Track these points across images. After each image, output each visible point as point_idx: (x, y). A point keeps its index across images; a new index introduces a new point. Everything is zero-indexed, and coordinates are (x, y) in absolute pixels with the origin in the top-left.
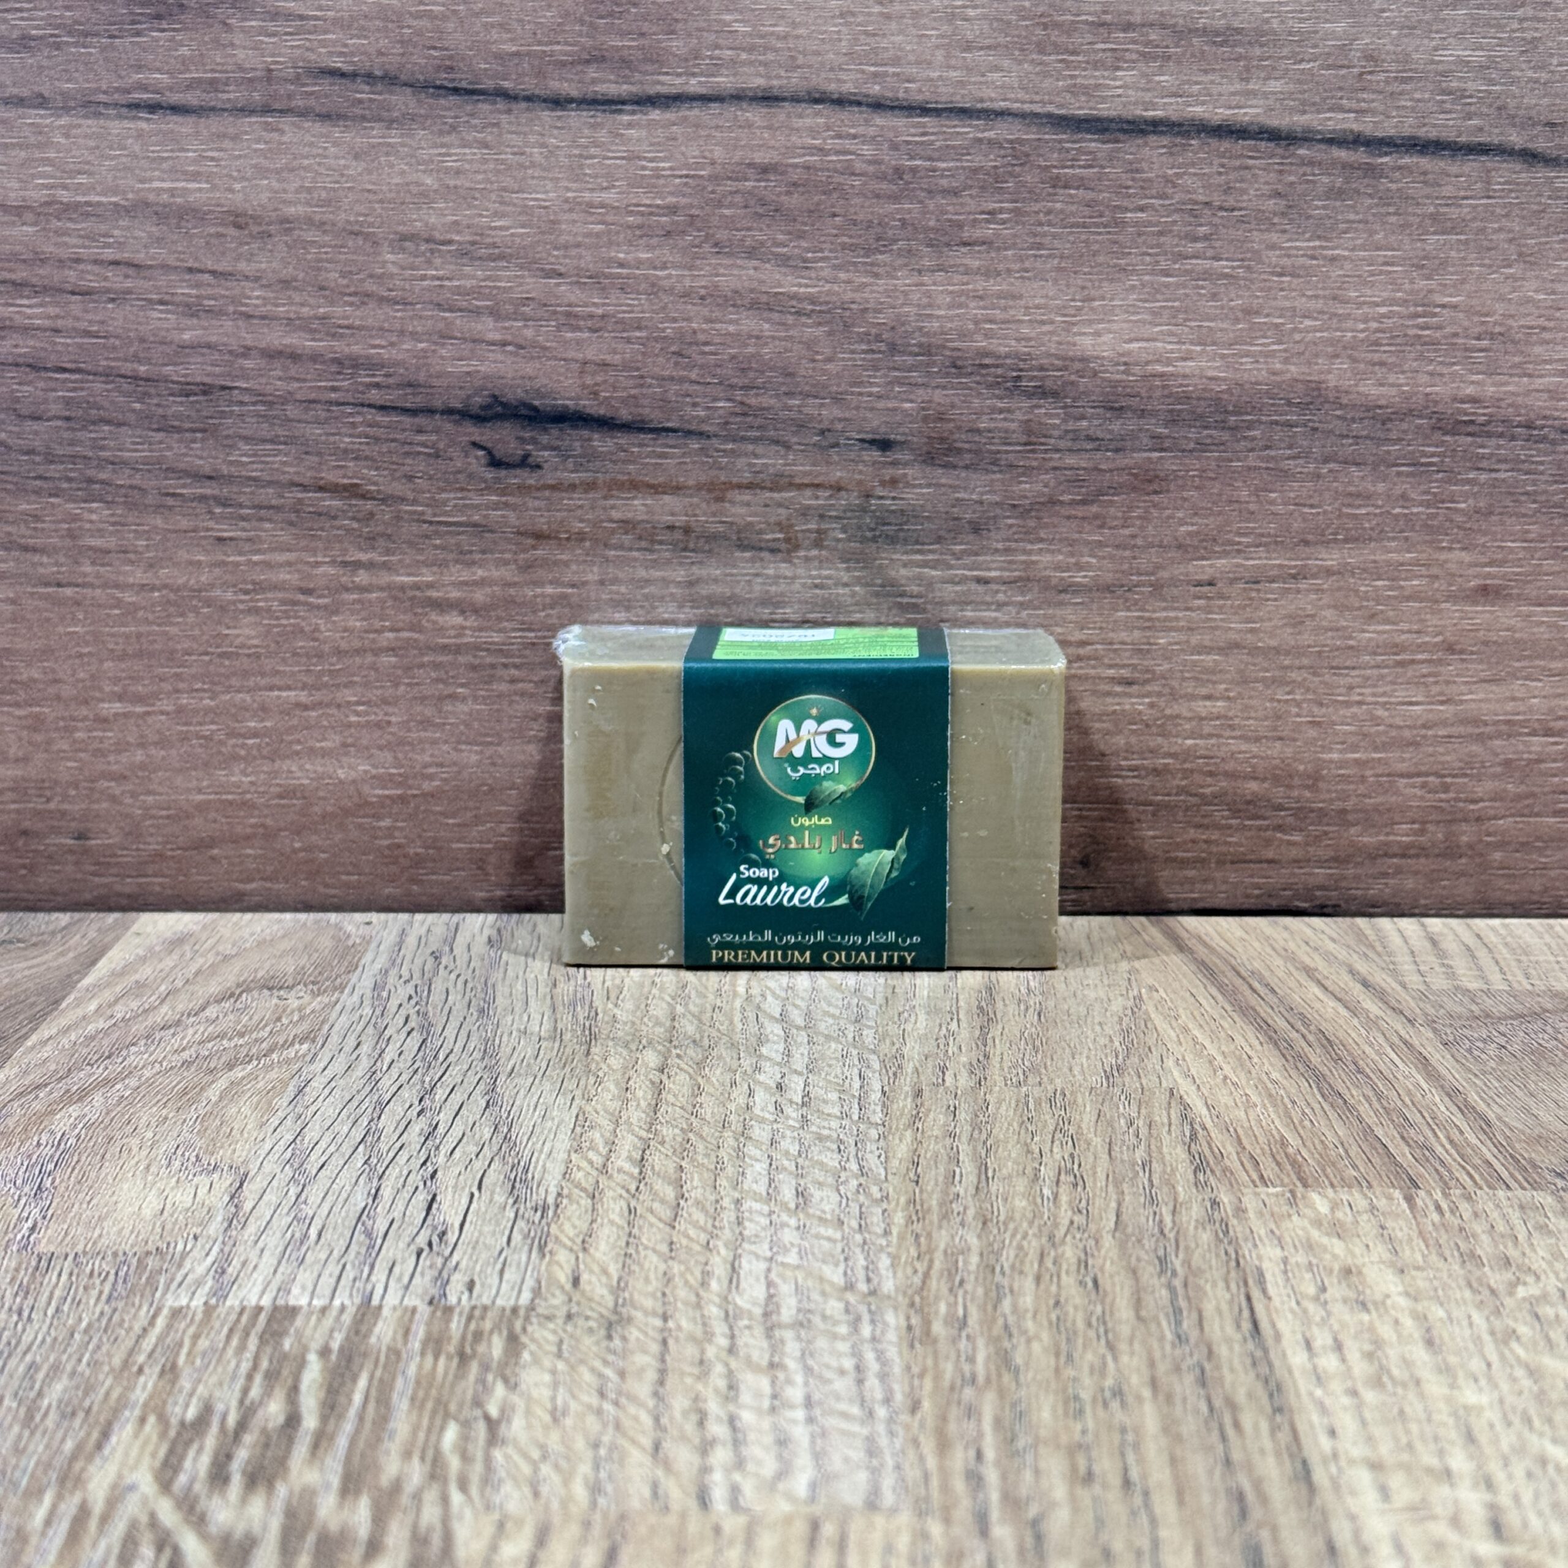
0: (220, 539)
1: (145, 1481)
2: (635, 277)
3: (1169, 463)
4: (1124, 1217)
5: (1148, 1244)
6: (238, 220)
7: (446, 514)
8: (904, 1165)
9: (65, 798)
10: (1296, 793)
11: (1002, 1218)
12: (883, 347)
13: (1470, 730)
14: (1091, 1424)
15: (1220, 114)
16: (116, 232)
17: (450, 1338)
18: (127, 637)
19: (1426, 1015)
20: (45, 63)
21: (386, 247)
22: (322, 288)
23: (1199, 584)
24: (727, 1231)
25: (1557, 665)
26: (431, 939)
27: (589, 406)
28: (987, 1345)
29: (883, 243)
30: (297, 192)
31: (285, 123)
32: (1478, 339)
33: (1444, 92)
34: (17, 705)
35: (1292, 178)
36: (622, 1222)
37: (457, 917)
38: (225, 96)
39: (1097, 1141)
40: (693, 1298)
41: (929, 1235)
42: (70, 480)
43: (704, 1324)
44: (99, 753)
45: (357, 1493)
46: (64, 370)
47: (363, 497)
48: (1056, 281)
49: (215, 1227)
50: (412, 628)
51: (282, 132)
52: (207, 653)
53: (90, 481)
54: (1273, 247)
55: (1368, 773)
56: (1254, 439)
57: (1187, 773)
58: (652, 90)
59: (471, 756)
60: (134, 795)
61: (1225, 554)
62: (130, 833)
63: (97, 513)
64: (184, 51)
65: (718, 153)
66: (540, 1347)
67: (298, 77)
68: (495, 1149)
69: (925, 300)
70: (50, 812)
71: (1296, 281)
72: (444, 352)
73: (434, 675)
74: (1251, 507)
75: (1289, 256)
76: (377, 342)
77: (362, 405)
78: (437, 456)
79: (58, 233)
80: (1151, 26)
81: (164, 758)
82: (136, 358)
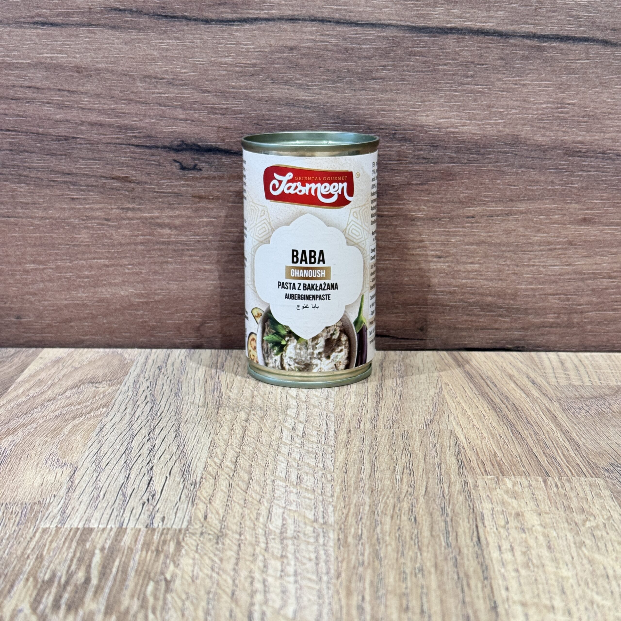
0: (73, 199)
1: (26, 607)
2: (239, 93)
3: (457, 168)
4: (429, 489)
5: (438, 501)
6: (78, 69)
7: (163, 188)
8: (341, 464)
9: (12, 302)
10: (507, 301)
11: (379, 489)
12: (339, 121)
13: (578, 276)
14: (409, 584)
15: (478, 25)
16: (29, 75)
17: (153, 543)
18: (36, 238)
19: (557, 397)
21: (138, 81)
22: (113, 97)
23: (468, 217)
24: (268, 495)
25: (614, 250)
26: (158, 360)
27: (221, 145)
28: (370, 548)
29: (340, 79)
30: (102, 58)
32: (583, 117)
33: (570, 16)
35: (507, 52)
36: (226, 491)
37: (169, 351)
38: (73, 19)
39: (420, 455)
40: (252, 526)
41: (349, 498)
42: (12, 175)
43: (256, 537)
44: (25, 284)
45: (111, 614)
46: (9, 130)
47: (130, 182)
48: (410, 94)
49: (63, 492)
50: (150, 235)
51: (96, 34)
52: (68, 245)
53: (20, 175)
54: (499, 80)
55: (537, 293)
56: (491, 158)
57: (463, 293)
58: (246, 16)
59: (174, 286)
60: (39, 301)
61: (479, 205)
62: (38, 316)
63: (23, 188)
65: (273, 42)
66: (189, 547)
67: (102, 11)
68: (177, 457)
69: (357, 102)
70: (6, 308)
71: (508, 94)
72: (162, 123)
73: (159, 253)
74: (490, 186)
75: (506, 84)
76: (135, 119)
77: (129, 145)
78: (160, 165)
79: (6, 75)
81: (51, 286)
82: (38, 126)
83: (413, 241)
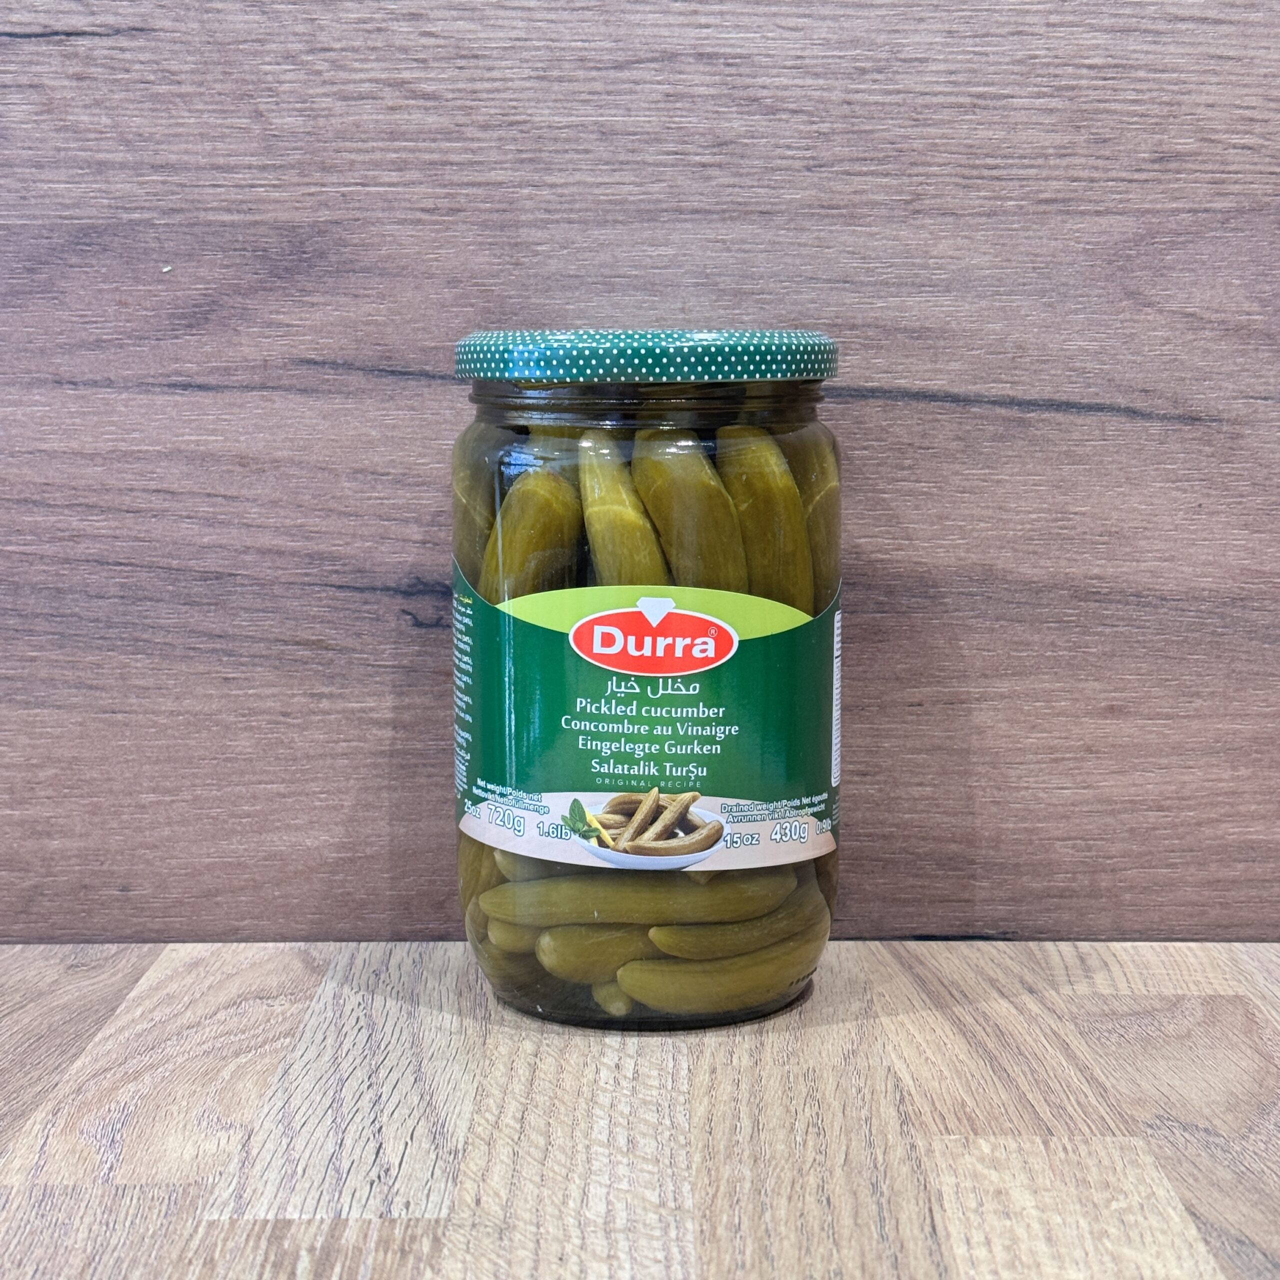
0: (226, 679)
3: (889, 621)
4: (850, 1157)
5: (866, 1174)
6: (242, 461)
7: (383, 659)
8: (702, 1121)
9: (114, 862)
10: (984, 852)
11: (767, 1157)
13: (1105, 807)
15: (918, 384)
16: (158, 470)
17: (394, 1240)
18: (160, 747)
19: (1071, 1013)
20: (111, 357)
21: (344, 478)
22: (299, 506)
23: (912, 705)
24: (580, 1167)
25: (1164, 761)
26: (373, 960)
28: (754, 1243)
30: (283, 441)
31: (276, 395)
32: (1101, 536)
33: (1071, 370)
34: (82, 796)
35: (968, 428)
36: (509, 1162)
37: (391, 945)
38: (235, 378)
39: (836, 1104)
40: (557, 1212)
41: (718, 1170)
42: (123, 639)
43: (564, 1230)
44: (139, 830)
46: (121, 564)
47: (326, 649)
49: (234, 1166)
50: (359, 740)
51: (273, 401)
52: (215, 759)
53: (137, 640)
54: (957, 473)
55: (1034, 837)
56: (946, 604)
57: (907, 838)
59: (401, 829)
60: (162, 859)
61: (929, 684)
62: (159, 886)
63: (141, 662)
64: (208, 349)
66: (455, 1245)
67: (285, 364)
68: (422, 1111)
70: (104, 872)
71: (973, 497)
72: (383, 549)
73: (374, 772)
74: (946, 651)
75: (968, 480)
76: (337, 542)
77: (326, 585)
78: (378, 620)
79: (119, 471)
80: (869, 326)
81: (184, 833)
82: (170, 555)
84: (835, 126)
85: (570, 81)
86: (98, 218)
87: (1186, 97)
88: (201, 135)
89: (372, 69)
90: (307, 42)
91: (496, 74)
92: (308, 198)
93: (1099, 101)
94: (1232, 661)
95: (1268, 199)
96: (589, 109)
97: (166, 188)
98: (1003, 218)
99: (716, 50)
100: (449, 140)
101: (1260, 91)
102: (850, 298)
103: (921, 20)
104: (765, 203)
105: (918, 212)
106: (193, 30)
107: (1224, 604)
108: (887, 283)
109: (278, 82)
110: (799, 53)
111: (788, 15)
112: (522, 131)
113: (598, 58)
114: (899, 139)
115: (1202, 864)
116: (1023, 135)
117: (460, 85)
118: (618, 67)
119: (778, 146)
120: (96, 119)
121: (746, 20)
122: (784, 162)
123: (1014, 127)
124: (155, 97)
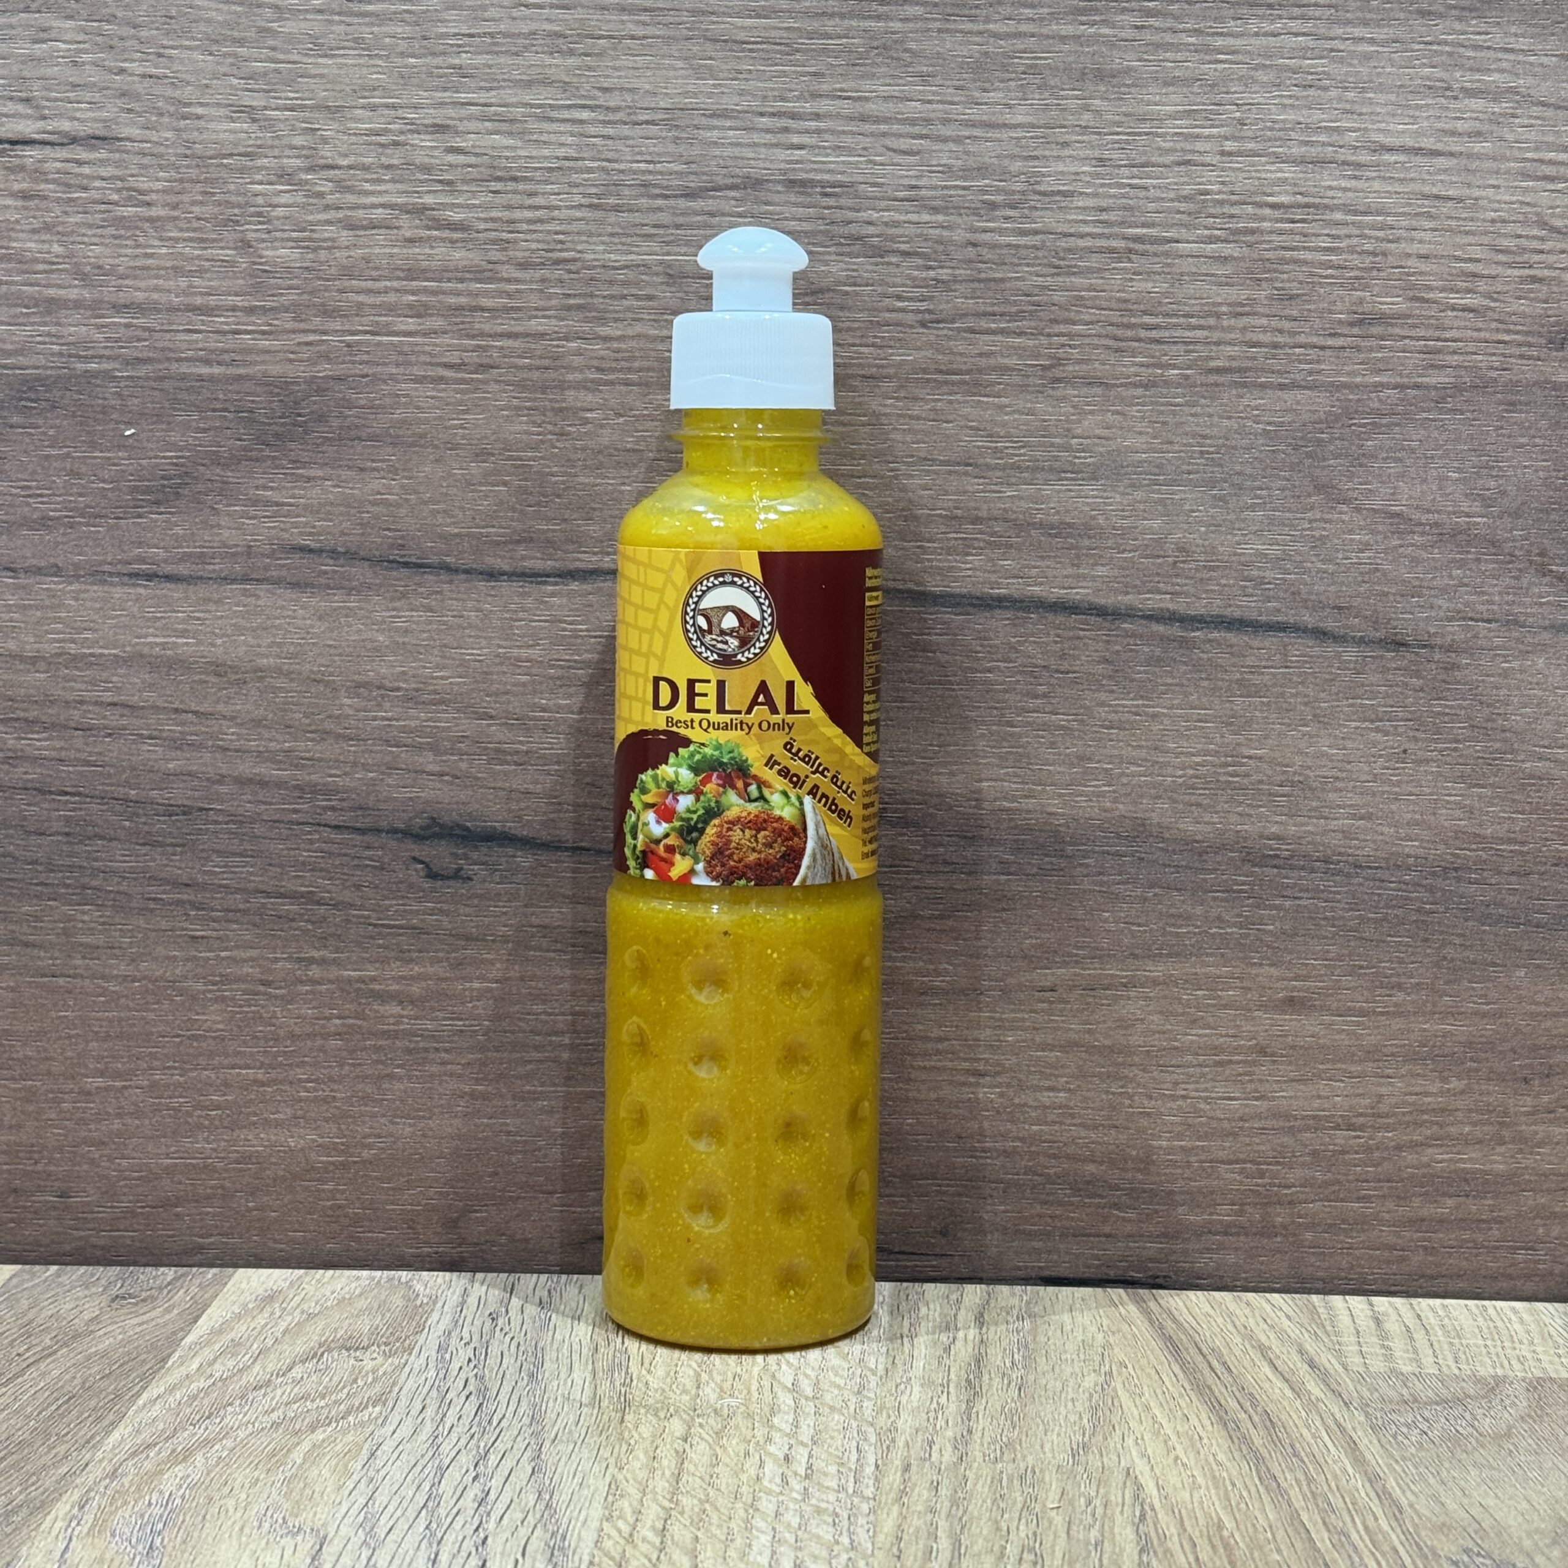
0: (193, 937)
2: (556, 720)
3: (1016, 886)
6: (219, 669)
7: (389, 918)
9: (51, 1161)
10: (1130, 1175)
13: (1281, 1124)
15: (1056, 593)
16: (115, 679)
18: (110, 1021)
20: (59, 539)
21: (343, 693)
22: (290, 727)
23: (1043, 990)
27: (514, 828)
30: (270, 646)
31: (262, 589)
32: (1281, 786)
33: (1246, 579)
34: (13, 1079)
35: (1118, 648)
38: (211, 567)
42: (67, 886)
44: (82, 1122)
46: (66, 793)
47: (318, 903)
48: (916, 729)
50: (356, 1016)
51: (258, 597)
52: (178, 1036)
53: (84, 887)
54: (1102, 704)
55: (1193, 1159)
56: (1087, 866)
57: (1034, 1155)
58: (572, 566)
59: (404, 1129)
60: (111, 1159)
61: (1065, 964)
62: (106, 1192)
63: (89, 914)
64: (178, 530)
67: (273, 552)
70: (38, 1173)
71: (1122, 734)
72: (390, 781)
73: (374, 1057)
74: (1087, 924)
75: (1116, 712)
76: (333, 772)
77: (319, 825)
78: (382, 869)
79: (66, 679)
80: (996, 519)
81: (138, 1127)
82: (127, 784)
83: (927, 1039)
84: (957, 272)
85: (630, 211)
86: (46, 368)
87: (1393, 246)
88: (174, 268)
89: (386, 192)
90: (307, 157)
91: (539, 200)
92: (305, 348)
93: (1284, 248)
94: (1444, 944)
95: (1495, 374)
96: (654, 246)
97: (130, 332)
98: (1165, 391)
99: (811, 176)
100: (480, 281)
101: (1486, 240)
102: (973, 485)
103: (1066, 144)
104: (869, 366)
105: (1058, 380)
106: (167, 139)
107: (1434, 874)
108: (1019, 468)
109: (270, 206)
110: (913, 183)
111: (901, 136)
112: (570, 272)
113: (665, 183)
114: (1037, 291)
115: (1402, 1198)
116: (1190, 289)
117: (494, 214)
118: (690, 195)
119: (885, 295)
120: (46, 246)
121: (849, 140)
122: (894, 315)
123: (1178, 279)
124: (118, 222)
